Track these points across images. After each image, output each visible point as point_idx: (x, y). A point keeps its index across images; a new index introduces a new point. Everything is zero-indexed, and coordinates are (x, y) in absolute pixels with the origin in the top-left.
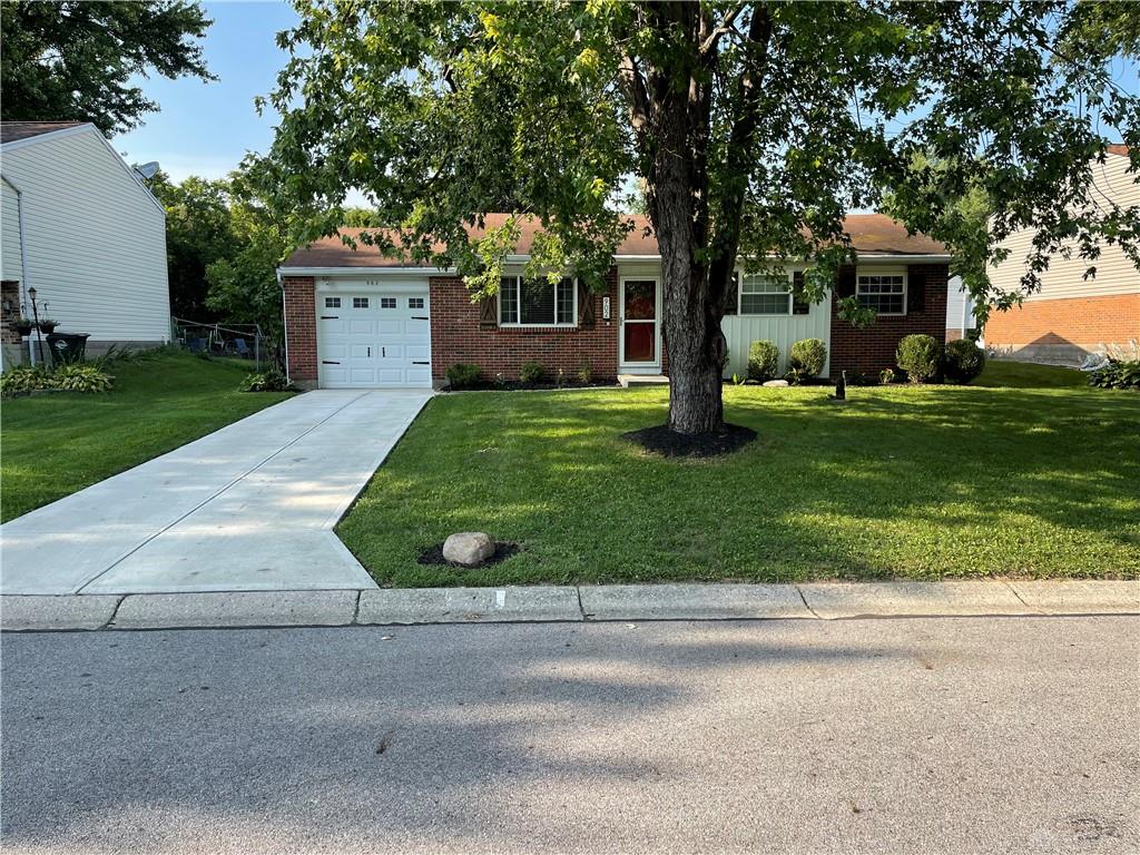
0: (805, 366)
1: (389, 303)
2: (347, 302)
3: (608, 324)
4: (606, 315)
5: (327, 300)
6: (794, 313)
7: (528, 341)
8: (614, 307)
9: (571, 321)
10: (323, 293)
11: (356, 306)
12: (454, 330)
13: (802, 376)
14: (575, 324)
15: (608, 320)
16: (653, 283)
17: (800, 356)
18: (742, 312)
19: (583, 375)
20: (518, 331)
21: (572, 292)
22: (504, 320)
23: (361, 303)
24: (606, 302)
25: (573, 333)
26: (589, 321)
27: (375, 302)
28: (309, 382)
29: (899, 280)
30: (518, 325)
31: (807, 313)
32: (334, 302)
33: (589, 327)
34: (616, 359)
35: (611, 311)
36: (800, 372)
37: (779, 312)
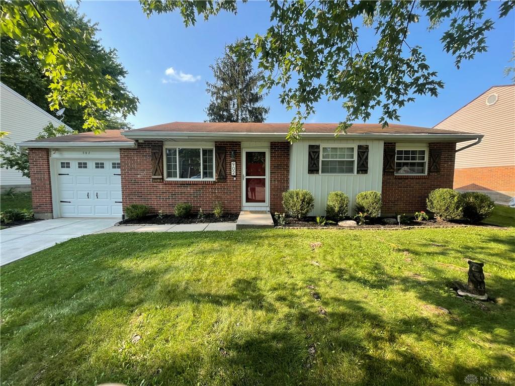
0: (368, 211)
1: (99, 165)
2: (74, 165)
3: (235, 179)
4: (233, 173)
5: (62, 163)
6: (358, 172)
7: (183, 190)
8: (238, 168)
9: (212, 177)
10: (57, 159)
11: (79, 167)
12: (136, 182)
13: (366, 218)
14: (214, 179)
15: (234, 176)
16: (264, 153)
17: (364, 203)
18: (322, 172)
19: (217, 211)
20: (176, 183)
21: (212, 159)
22: (169, 175)
23: (82, 165)
24: (233, 165)
25: (212, 184)
26: (223, 177)
27: (91, 165)
28: (46, 214)
29: (423, 152)
30: (178, 179)
31: (367, 173)
32: (65, 165)
33: (222, 181)
34: (240, 201)
35: (236, 171)
36: (365, 214)
37: (347, 172)
